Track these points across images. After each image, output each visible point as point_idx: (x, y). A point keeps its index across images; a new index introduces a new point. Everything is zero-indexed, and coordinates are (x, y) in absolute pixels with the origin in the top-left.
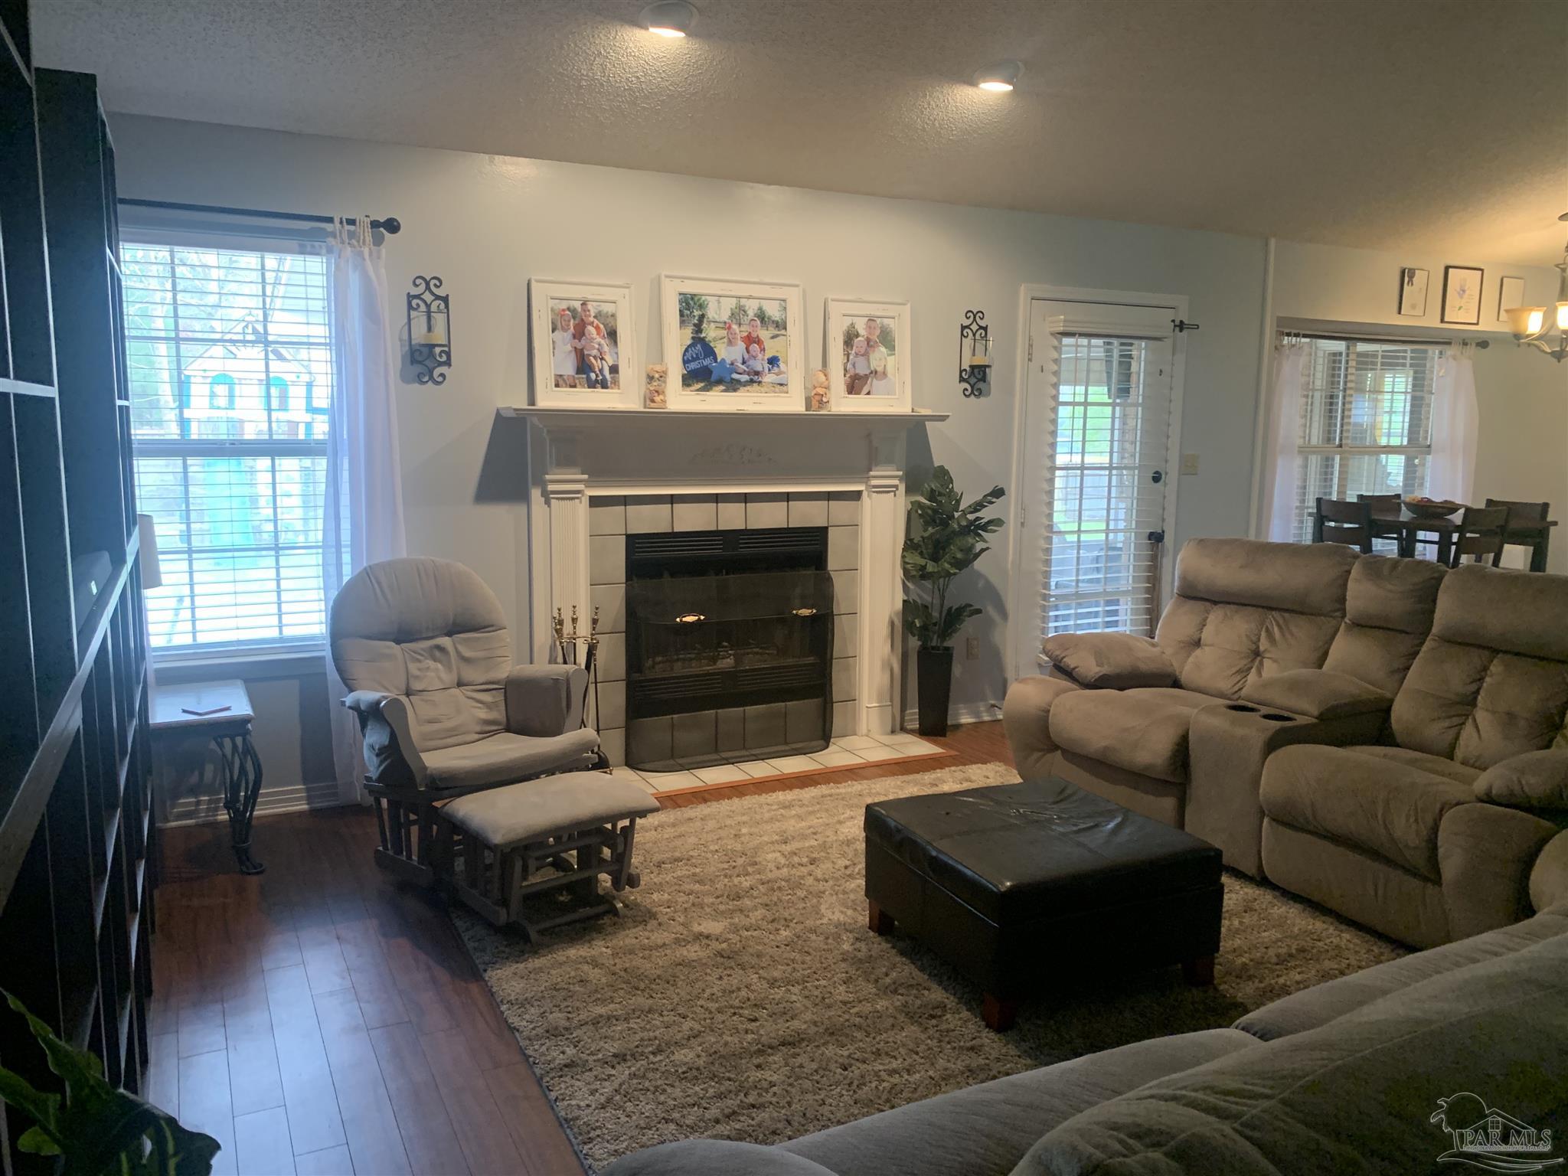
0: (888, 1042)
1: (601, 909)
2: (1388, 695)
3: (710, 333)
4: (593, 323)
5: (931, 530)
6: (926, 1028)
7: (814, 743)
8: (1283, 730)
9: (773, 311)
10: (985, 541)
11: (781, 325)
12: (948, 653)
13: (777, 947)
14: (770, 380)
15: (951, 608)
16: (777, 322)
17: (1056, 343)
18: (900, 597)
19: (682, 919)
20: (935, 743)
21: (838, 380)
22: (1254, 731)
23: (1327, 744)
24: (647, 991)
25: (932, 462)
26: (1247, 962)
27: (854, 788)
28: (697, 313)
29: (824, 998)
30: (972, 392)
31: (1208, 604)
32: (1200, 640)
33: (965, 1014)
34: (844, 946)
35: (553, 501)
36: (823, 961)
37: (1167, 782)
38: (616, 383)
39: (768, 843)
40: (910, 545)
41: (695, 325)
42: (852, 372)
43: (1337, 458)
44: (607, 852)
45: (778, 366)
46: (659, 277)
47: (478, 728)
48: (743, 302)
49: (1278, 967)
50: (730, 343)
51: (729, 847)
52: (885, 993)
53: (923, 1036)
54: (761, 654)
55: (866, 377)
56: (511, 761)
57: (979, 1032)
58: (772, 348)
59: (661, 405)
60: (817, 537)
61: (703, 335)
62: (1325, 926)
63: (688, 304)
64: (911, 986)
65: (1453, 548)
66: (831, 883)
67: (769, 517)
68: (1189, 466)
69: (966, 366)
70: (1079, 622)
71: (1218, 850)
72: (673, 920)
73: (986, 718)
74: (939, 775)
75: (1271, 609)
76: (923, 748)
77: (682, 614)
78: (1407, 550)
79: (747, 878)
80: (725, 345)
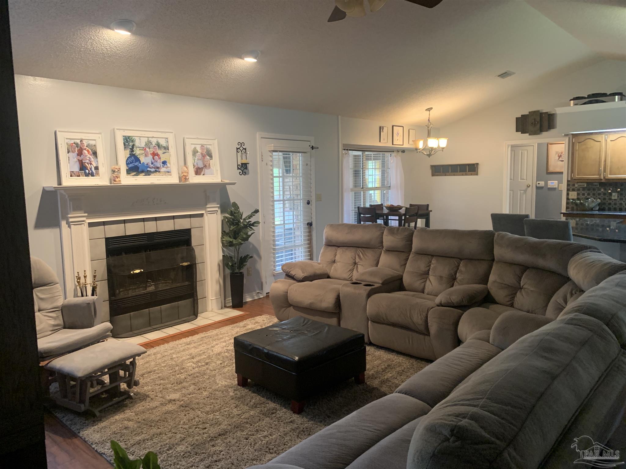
0: (259, 426)
1: (123, 397)
2: (401, 274)
3: (137, 152)
4: (86, 149)
5: (232, 228)
6: (272, 418)
7: (191, 317)
8: (372, 289)
9: (163, 143)
10: (254, 230)
11: (166, 148)
12: (242, 275)
13: (204, 399)
14: (163, 171)
15: (242, 257)
16: (165, 147)
17: (271, 154)
18: (221, 254)
19: (161, 395)
20: (240, 310)
21: (192, 171)
22: (363, 291)
23: (386, 293)
24: (156, 426)
25: (230, 201)
26: (373, 373)
27: (214, 332)
28: (131, 144)
29: (229, 415)
30: (243, 173)
31: (336, 247)
32: (335, 260)
33: (284, 410)
34: (231, 394)
35: (72, 226)
36: (225, 401)
37: (333, 312)
38: (98, 174)
39: (186, 360)
40: (224, 233)
41: (130, 149)
42: (196, 167)
43: (362, 192)
44: (122, 373)
45: (166, 165)
46: (114, 129)
47: (51, 329)
48: (150, 139)
49: (383, 373)
50: (146, 156)
51: (170, 364)
52: (252, 408)
53: (272, 421)
54: (166, 283)
55: (202, 168)
56: (76, 341)
57: (291, 415)
58: (163, 158)
59: (119, 183)
60: (187, 232)
61: (134, 153)
62: (393, 356)
63: (127, 140)
64: (262, 403)
65: (403, 221)
66: (217, 371)
67: (166, 226)
68: (319, 198)
69: (239, 163)
70: (286, 258)
71: (363, 334)
72: (157, 396)
73: (256, 298)
74: (245, 322)
75: (359, 247)
76: (236, 313)
77: (133, 270)
78: (386, 223)
79: (182, 374)
80: (144, 157)
